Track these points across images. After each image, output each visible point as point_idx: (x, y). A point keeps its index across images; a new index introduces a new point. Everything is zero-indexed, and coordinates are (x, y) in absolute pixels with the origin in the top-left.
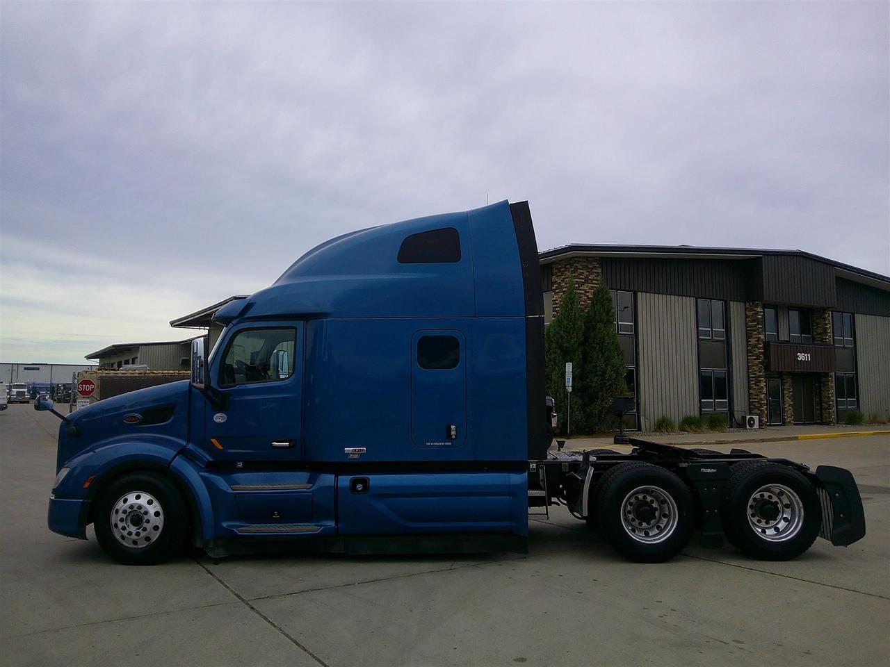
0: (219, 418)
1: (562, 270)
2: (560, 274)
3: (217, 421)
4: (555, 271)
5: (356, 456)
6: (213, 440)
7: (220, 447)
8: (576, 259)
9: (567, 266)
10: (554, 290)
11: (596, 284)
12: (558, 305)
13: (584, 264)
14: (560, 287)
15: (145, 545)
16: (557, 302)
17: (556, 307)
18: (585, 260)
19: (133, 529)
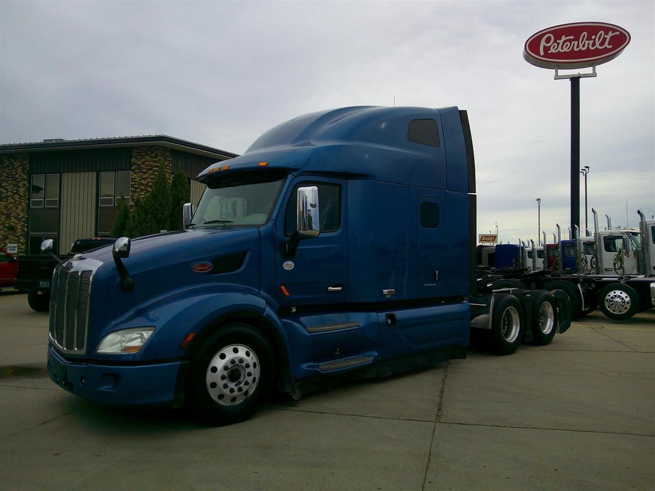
0: (289, 265)
1: (143, 154)
2: (140, 157)
3: (286, 268)
4: (134, 154)
5: (389, 297)
6: (283, 287)
7: (287, 294)
8: (157, 147)
9: (148, 152)
10: (133, 171)
11: (169, 169)
12: (136, 183)
13: (162, 152)
14: (140, 169)
15: (242, 401)
16: (135, 180)
17: (135, 185)
18: (163, 149)
19: (232, 385)
